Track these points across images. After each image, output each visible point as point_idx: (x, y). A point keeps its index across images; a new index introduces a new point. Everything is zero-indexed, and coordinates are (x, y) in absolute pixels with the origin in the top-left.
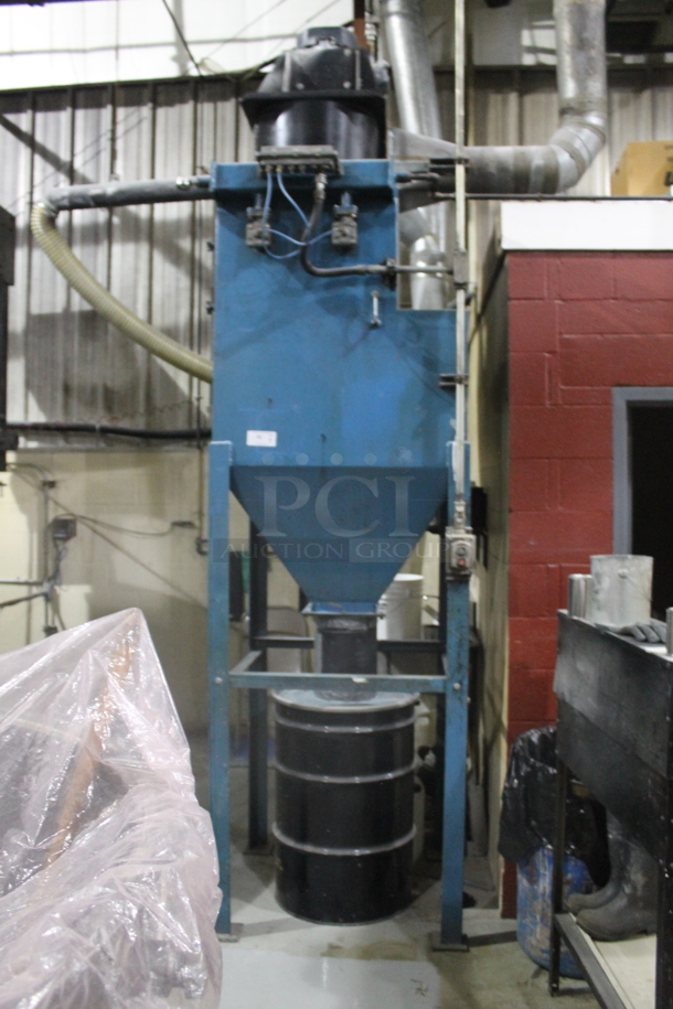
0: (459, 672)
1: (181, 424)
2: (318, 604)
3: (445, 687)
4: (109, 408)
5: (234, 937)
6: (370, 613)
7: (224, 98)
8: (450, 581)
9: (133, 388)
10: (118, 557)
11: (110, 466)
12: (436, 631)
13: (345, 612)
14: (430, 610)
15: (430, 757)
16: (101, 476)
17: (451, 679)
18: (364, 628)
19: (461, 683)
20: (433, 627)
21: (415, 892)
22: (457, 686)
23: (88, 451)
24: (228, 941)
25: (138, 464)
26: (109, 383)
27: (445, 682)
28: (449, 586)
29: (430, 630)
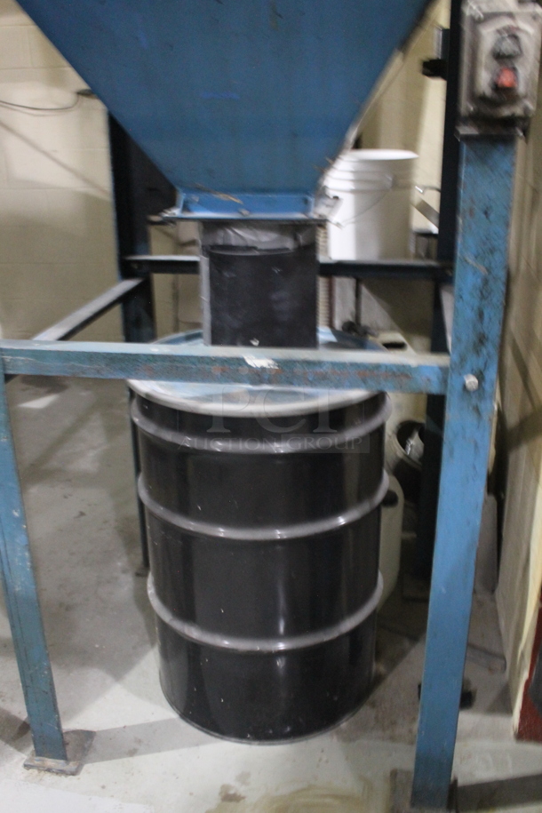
0: (478, 352)
2: (195, 198)
3: (444, 381)
5: (72, 766)
6: (299, 216)
8: (468, 138)
10: (12, 143)
12: (434, 242)
13: (246, 214)
14: (425, 209)
15: (415, 443)
17: (460, 366)
18: (289, 244)
19: (480, 376)
20: (428, 235)
21: (378, 667)
22: (471, 381)
24: (61, 772)
27: (444, 371)
28: (465, 149)
29: (424, 239)
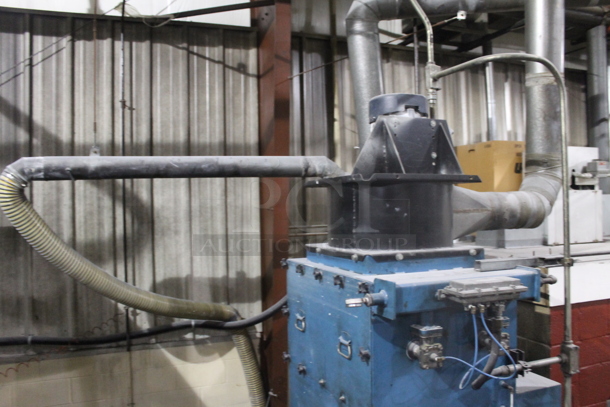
1: (109, 330)
4: (36, 318)
7: (140, 39)
9: (61, 298)
11: (42, 372)
16: (32, 383)
23: (19, 361)
25: (70, 368)
26: (36, 295)
